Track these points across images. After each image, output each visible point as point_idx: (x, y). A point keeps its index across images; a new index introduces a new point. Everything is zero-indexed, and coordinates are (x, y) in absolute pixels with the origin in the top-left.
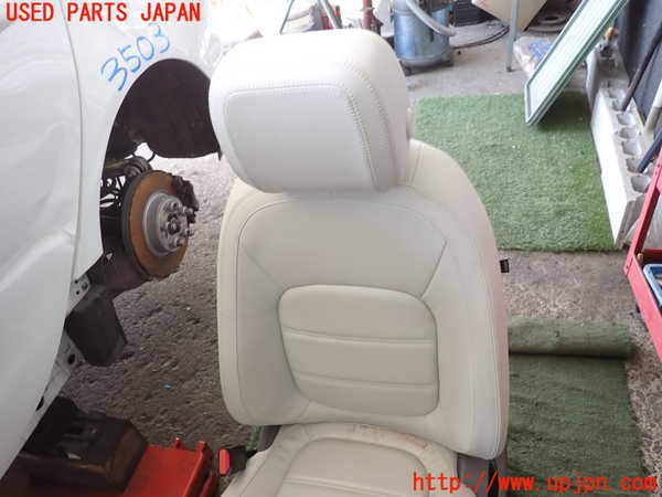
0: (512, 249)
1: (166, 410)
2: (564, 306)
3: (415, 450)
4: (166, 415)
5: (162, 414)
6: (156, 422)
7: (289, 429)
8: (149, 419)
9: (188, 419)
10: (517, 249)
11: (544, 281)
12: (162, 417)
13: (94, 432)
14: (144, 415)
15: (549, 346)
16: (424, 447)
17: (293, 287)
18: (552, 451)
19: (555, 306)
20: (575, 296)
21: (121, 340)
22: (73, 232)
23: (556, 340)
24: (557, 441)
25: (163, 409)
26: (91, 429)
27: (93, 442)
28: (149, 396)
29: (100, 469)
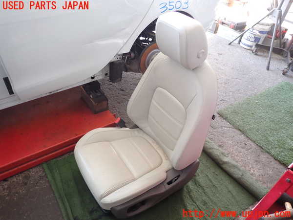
0: (260, 146)
2: (257, 173)
7: (139, 130)
10: (261, 147)
11: (259, 162)
15: (236, 176)
17: (162, 88)
18: (205, 198)
19: (254, 171)
20: (265, 174)
21: (119, 79)
22: (125, 41)
23: (240, 176)
26: (99, 94)
27: (97, 97)
28: (119, 103)
29: (94, 103)
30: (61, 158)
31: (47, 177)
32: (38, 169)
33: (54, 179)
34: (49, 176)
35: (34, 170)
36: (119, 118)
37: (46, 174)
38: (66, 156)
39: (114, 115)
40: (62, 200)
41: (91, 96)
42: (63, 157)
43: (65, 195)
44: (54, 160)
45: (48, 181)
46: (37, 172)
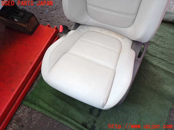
1: (46, 18)
3: (120, 39)
4: (46, 19)
5: (45, 19)
6: (43, 21)
8: (41, 19)
9: (53, 22)
12: (45, 20)
13: (22, 14)
14: (40, 18)
16: (123, 38)
24: (162, 47)
25: (45, 17)
26: (21, 14)
27: (22, 17)
28: (41, 13)
29: (24, 25)
30: (33, 88)
31: (35, 110)
32: (22, 108)
33: (42, 108)
34: (35, 108)
35: (19, 111)
36: (61, 26)
37: (32, 109)
38: (36, 83)
39: (49, 26)
40: (62, 119)
41: (16, 20)
42: (34, 86)
43: (61, 113)
44: (29, 93)
45: (38, 112)
46: (23, 111)
